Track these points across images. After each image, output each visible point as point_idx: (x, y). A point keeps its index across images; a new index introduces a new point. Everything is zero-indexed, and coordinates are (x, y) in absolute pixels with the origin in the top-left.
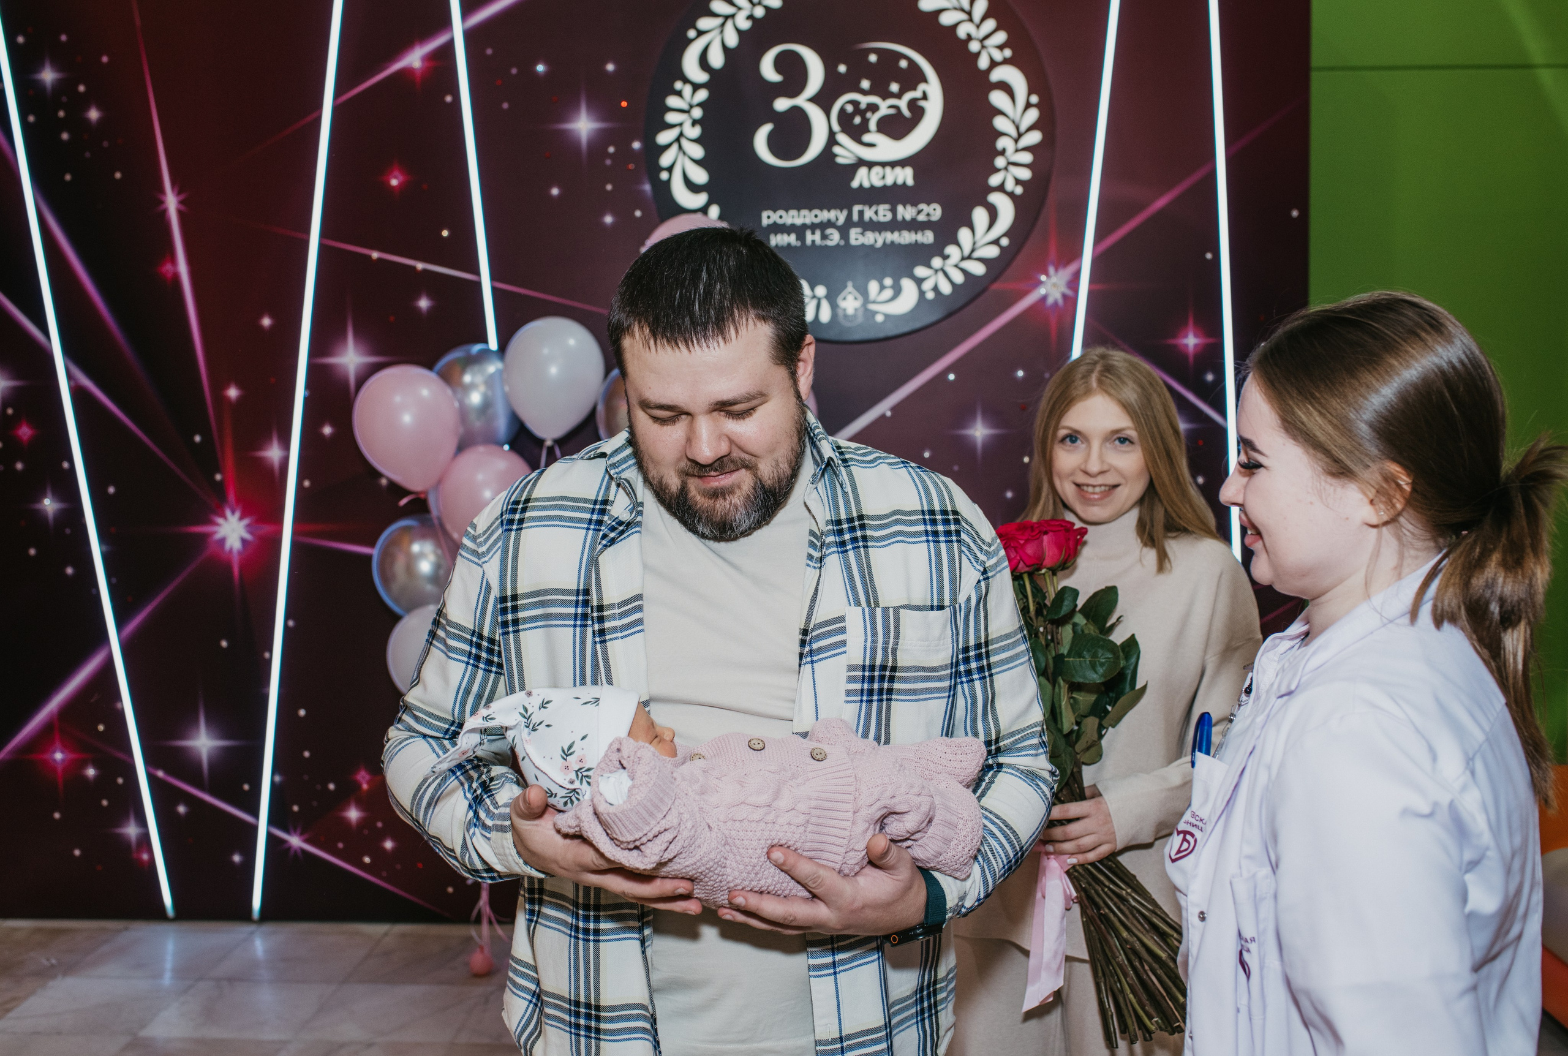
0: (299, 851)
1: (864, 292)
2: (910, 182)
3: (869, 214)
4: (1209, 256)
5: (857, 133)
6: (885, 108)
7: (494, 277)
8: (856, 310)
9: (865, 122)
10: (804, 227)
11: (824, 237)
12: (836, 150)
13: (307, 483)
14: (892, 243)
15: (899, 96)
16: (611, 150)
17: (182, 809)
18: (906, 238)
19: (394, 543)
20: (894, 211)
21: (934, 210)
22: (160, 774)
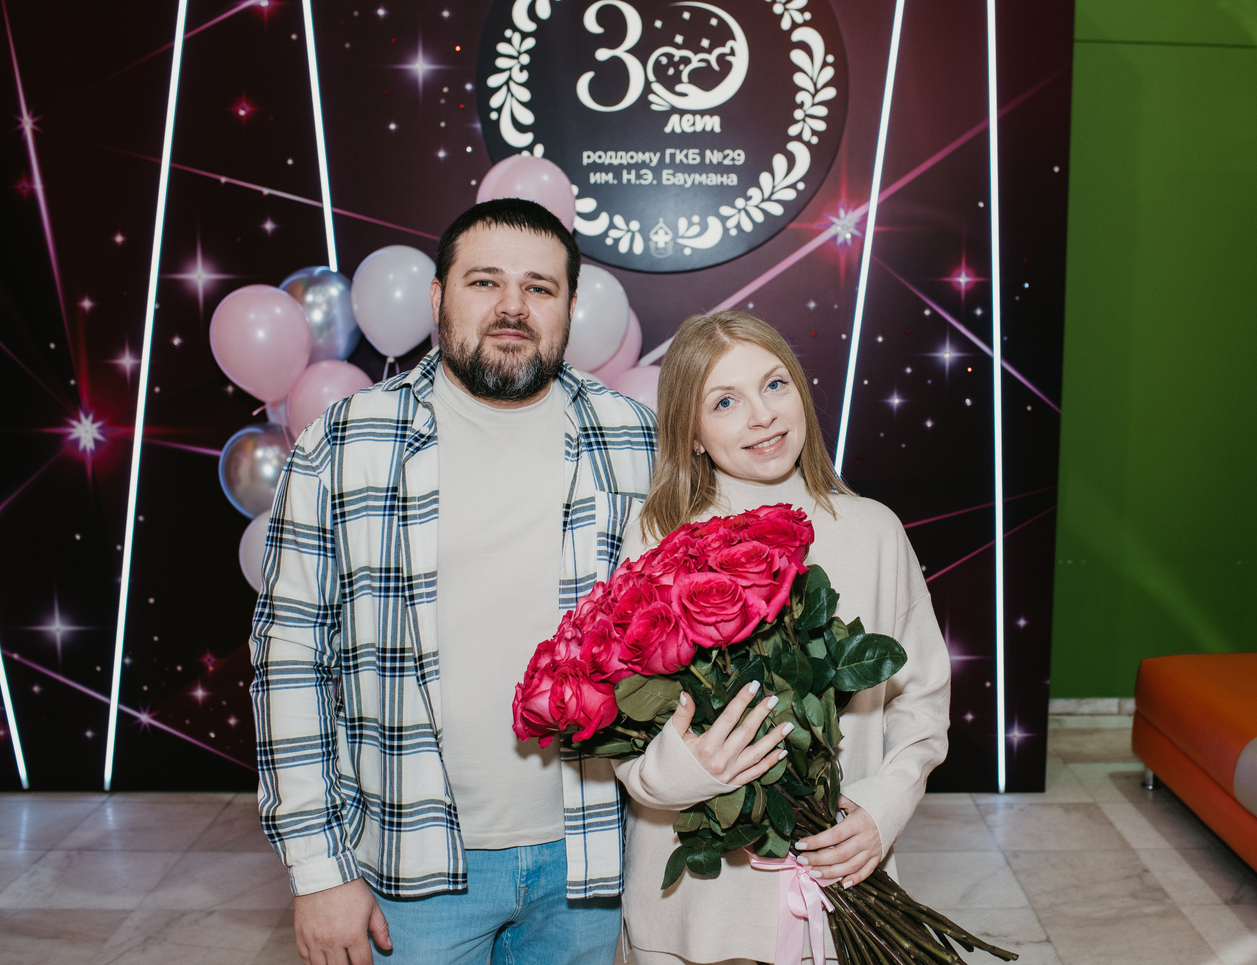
0: (148, 728)
1: (674, 229)
2: (717, 129)
3: (680, 156)
4: (981, 205)
5: (670, 83)
6: (696, 61)
7: (334, 204)
8: (666, 243)
9: (678, 73)
10: (621, 167)
11: (639, 177)
12: (652, 97)
13: (157, 390)
14: (700, 183)
15: (709, 51)
16: (446, 90)
17: (36, 688)
18: (713, 179)
19: (238, 448)
20: (702, 155)
21: (739, 155)
22: (16, 656)
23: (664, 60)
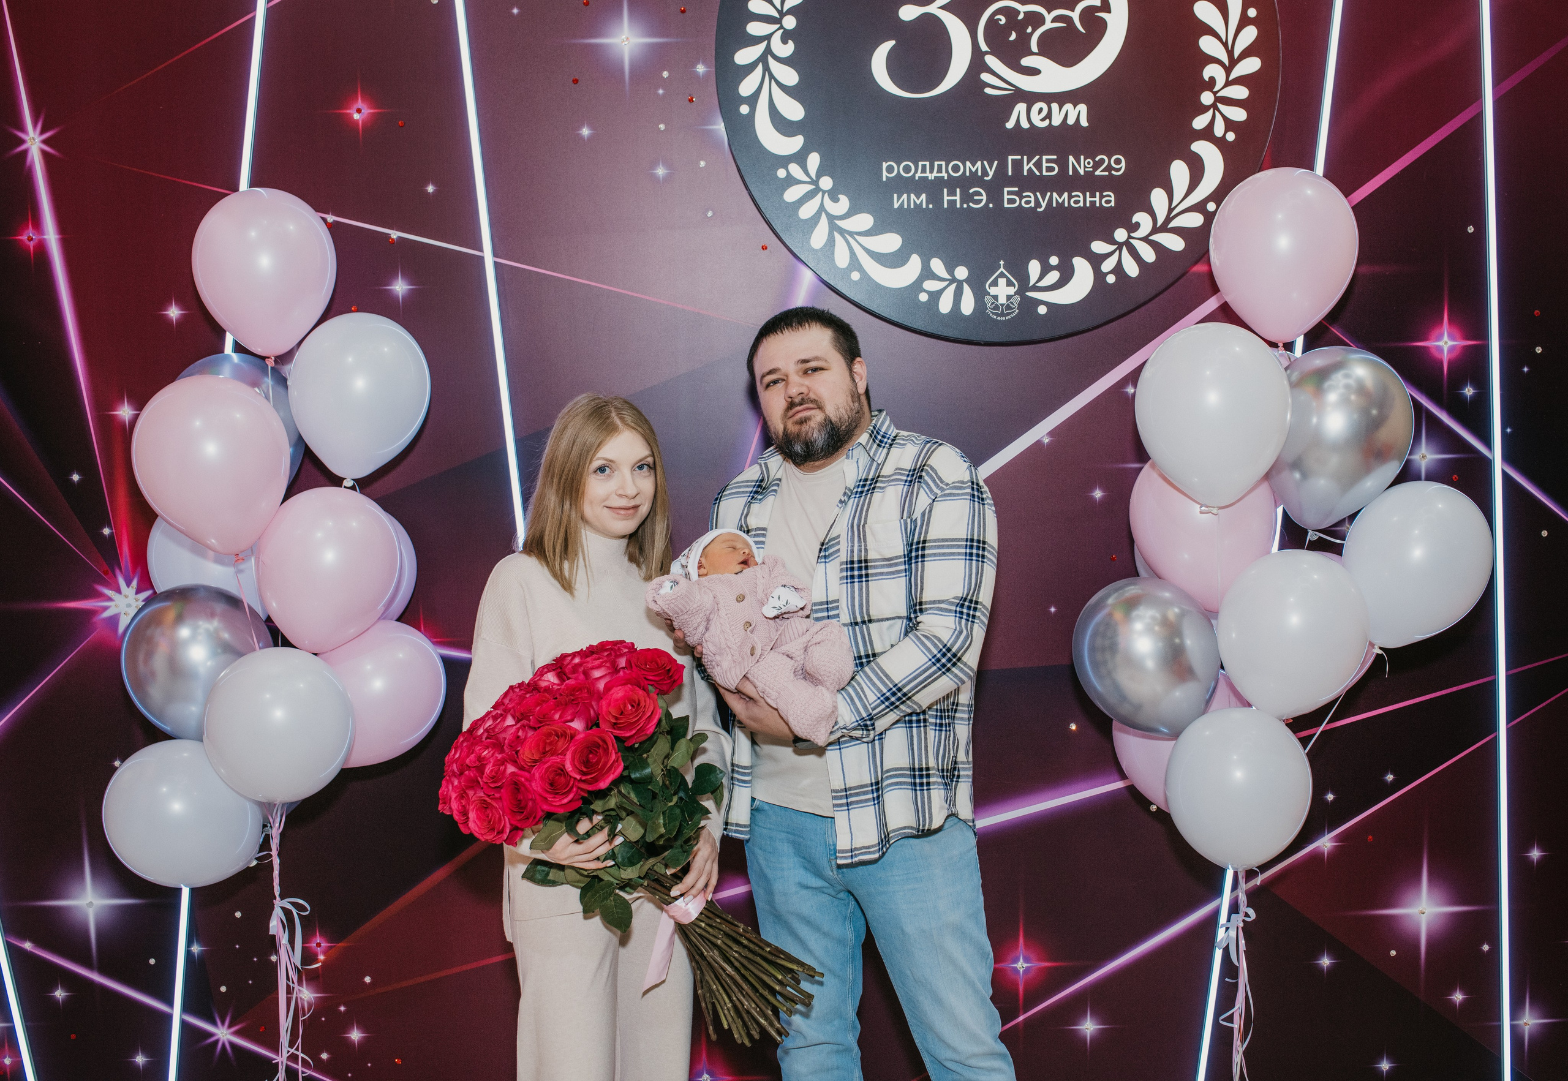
0: (228, 1047)
1: (1022, 277)
2: (1084, 123)
3: (1028, 166)
4: (1473, 229)
5: (1012, 55)
6: (1050, 20)
8: (1009, 297)
9: (1025, 39)
10: (939, 183)
11: (967, 197)
12: (985, 77)
14: (1060, 205)
15: (1070, 4)
16: (665, 74)
17: (60, 994)
18: (1080, 200)
20: (1063, 164)
21: (1118, 162)
22: (28, 946)
23: (1003, 20)
